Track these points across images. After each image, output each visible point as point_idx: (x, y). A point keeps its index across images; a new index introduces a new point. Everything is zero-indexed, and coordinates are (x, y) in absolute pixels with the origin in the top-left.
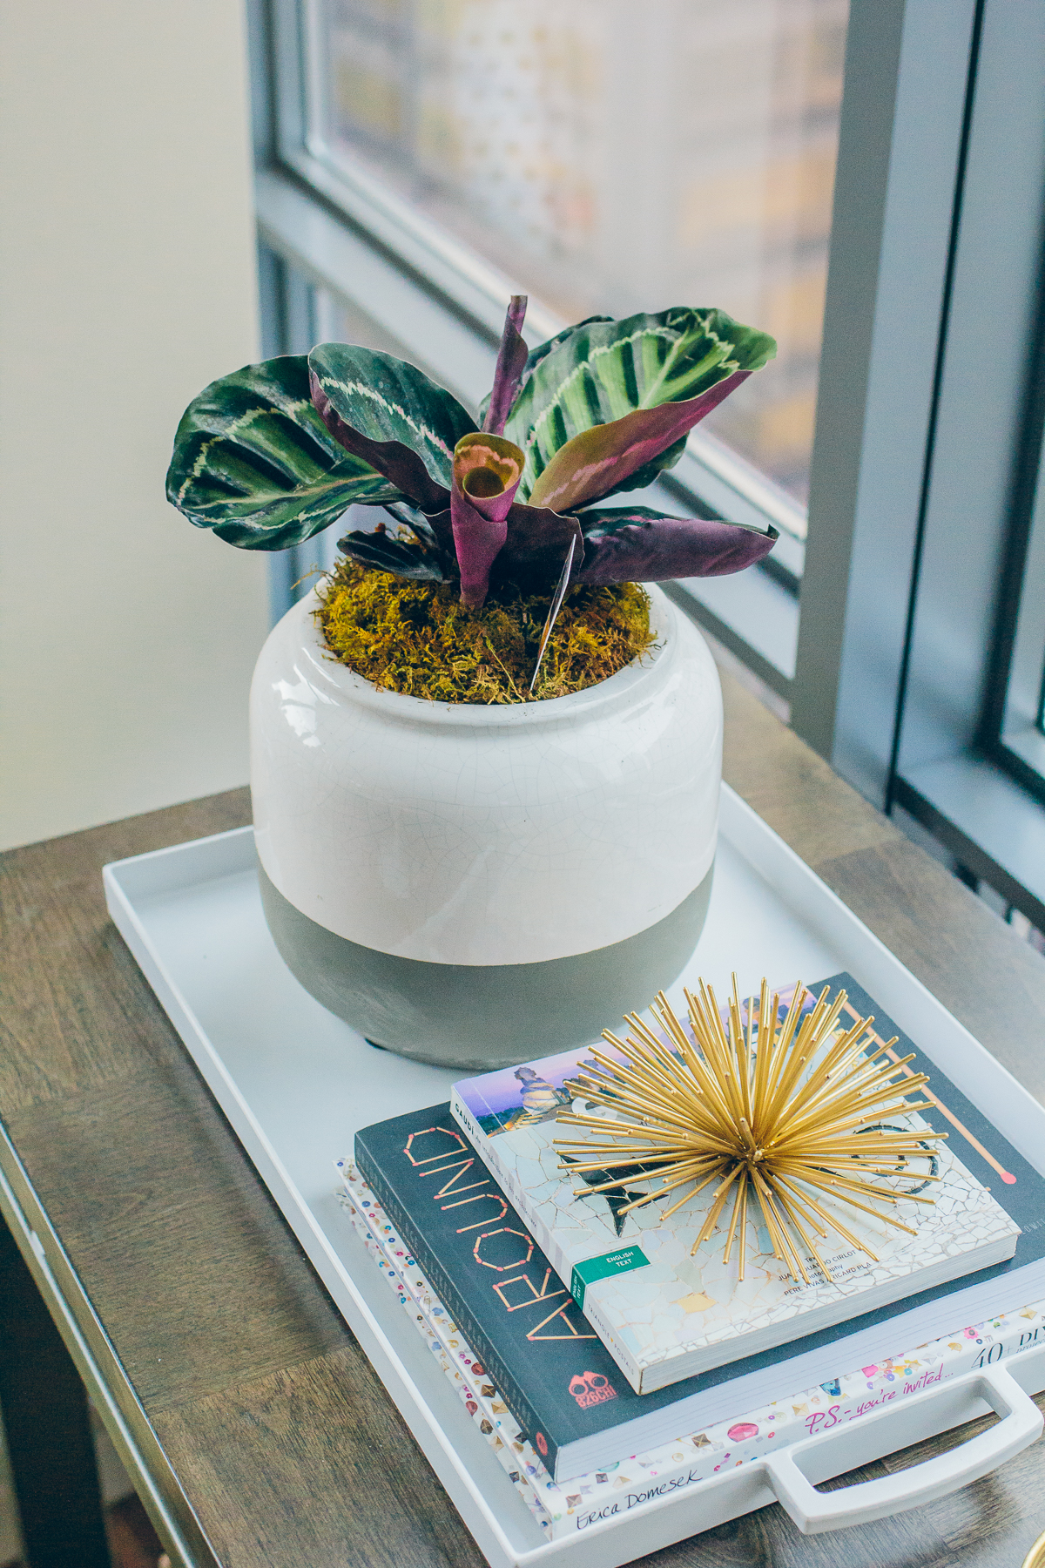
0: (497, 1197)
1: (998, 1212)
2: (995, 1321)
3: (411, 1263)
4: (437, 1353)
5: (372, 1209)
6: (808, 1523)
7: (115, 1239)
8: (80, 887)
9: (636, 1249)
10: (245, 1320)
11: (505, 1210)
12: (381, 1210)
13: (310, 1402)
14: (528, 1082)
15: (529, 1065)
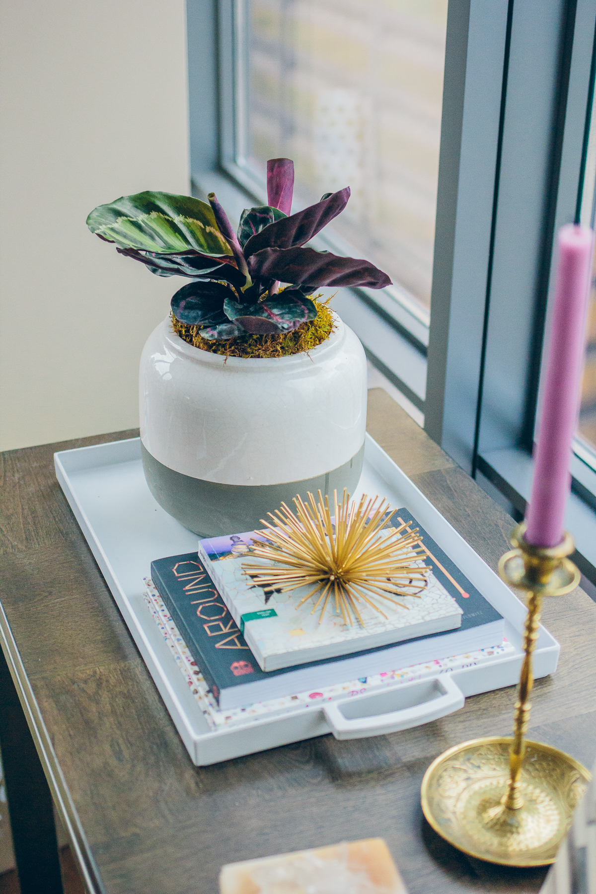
0: (213, 590)
1: (453, 604)
2: (450, 658)
3: (170, 620)
4: (178, 661)
5: (156, 598)
6: (339, 733)
7: (30, 610)
8: (46, 467)
9: (273, 610)
10: (84, 646)
11: (216, 596)
12: (161, 599)
13: (107, 681)
14: (235, 543)
15: (237, 535)
